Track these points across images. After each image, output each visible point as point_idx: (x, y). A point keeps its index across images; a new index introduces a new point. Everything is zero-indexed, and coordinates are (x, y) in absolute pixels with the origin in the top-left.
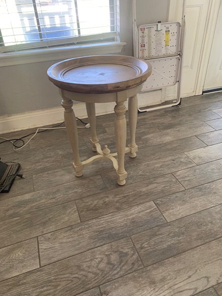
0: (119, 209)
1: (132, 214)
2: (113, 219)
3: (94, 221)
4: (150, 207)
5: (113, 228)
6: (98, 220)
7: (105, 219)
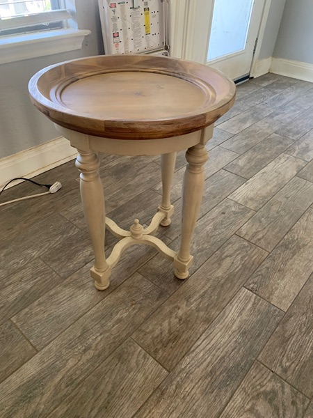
0: (209, 321)
1: (233, 321)
2: (213, 342)
3: (188, 359)
4: (248, 299)
5: (223, 357)
6: (193, 355)
7: (201, 347)
